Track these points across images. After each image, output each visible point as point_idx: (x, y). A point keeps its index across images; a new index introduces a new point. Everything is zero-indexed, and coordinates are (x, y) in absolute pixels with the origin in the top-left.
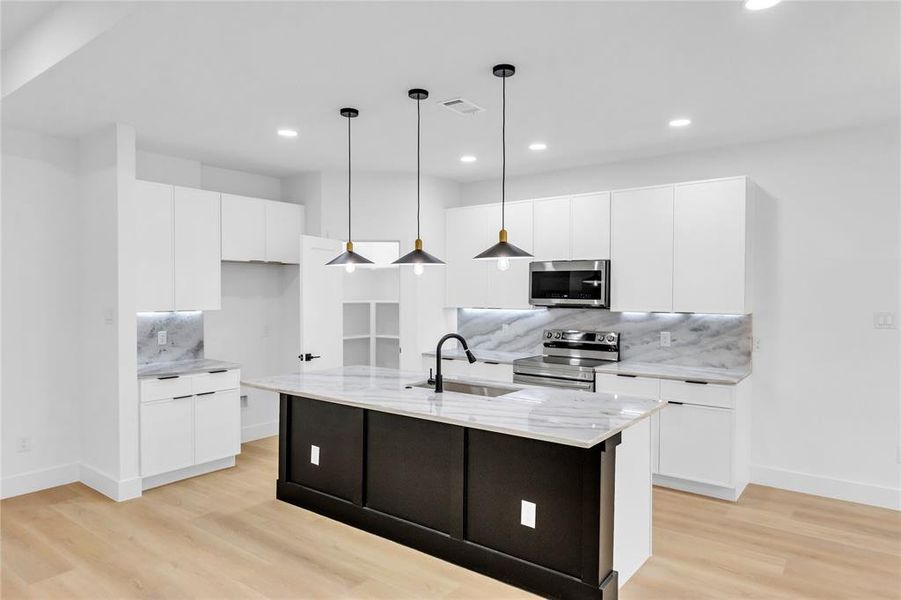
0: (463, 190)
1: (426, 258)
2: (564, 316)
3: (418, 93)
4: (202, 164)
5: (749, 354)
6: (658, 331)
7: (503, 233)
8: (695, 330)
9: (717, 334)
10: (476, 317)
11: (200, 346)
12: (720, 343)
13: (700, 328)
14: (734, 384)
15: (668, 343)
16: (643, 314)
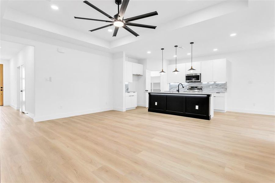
0: (170, 62)
1: (178, 71)
2: (191, 84)
3: (176, 46)
4: (129, 57)
5: (226, 89)
6: (209, 86)
7: (192, 67)
8: (216, 85)
9: (220, 86)
10: (173, 85)
11: (128, 89)
12: (221, 87)
13: (217, 85)
14: (225, 93)
15: (211, 88)
16: (207, 83)
